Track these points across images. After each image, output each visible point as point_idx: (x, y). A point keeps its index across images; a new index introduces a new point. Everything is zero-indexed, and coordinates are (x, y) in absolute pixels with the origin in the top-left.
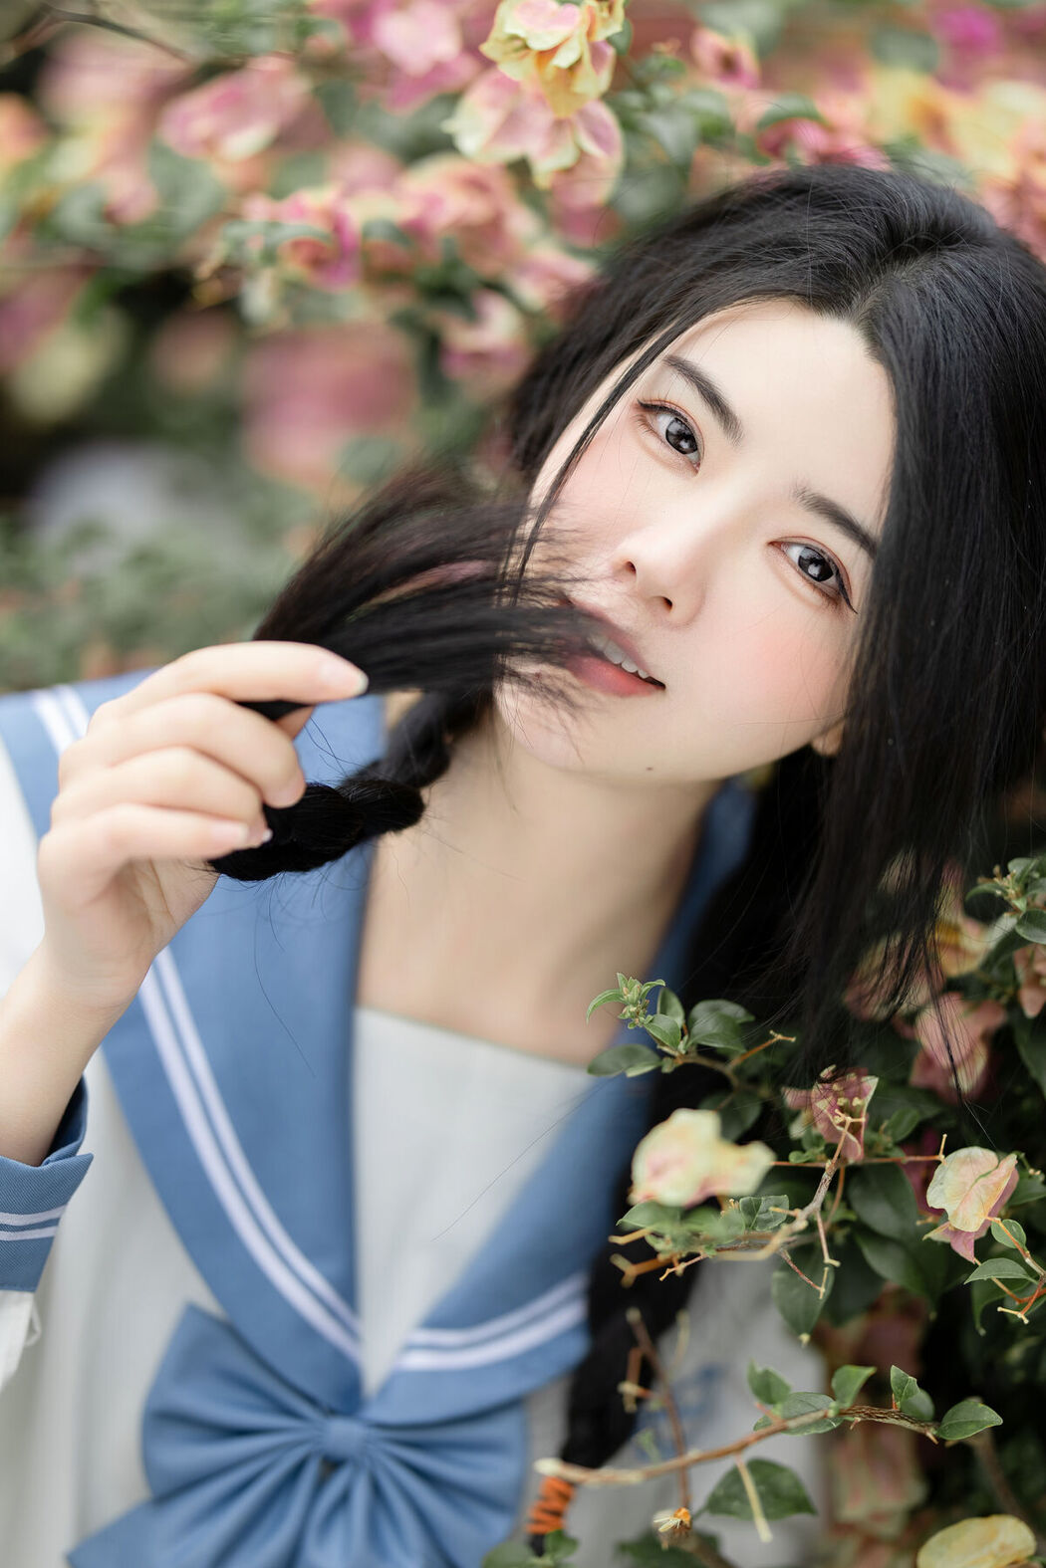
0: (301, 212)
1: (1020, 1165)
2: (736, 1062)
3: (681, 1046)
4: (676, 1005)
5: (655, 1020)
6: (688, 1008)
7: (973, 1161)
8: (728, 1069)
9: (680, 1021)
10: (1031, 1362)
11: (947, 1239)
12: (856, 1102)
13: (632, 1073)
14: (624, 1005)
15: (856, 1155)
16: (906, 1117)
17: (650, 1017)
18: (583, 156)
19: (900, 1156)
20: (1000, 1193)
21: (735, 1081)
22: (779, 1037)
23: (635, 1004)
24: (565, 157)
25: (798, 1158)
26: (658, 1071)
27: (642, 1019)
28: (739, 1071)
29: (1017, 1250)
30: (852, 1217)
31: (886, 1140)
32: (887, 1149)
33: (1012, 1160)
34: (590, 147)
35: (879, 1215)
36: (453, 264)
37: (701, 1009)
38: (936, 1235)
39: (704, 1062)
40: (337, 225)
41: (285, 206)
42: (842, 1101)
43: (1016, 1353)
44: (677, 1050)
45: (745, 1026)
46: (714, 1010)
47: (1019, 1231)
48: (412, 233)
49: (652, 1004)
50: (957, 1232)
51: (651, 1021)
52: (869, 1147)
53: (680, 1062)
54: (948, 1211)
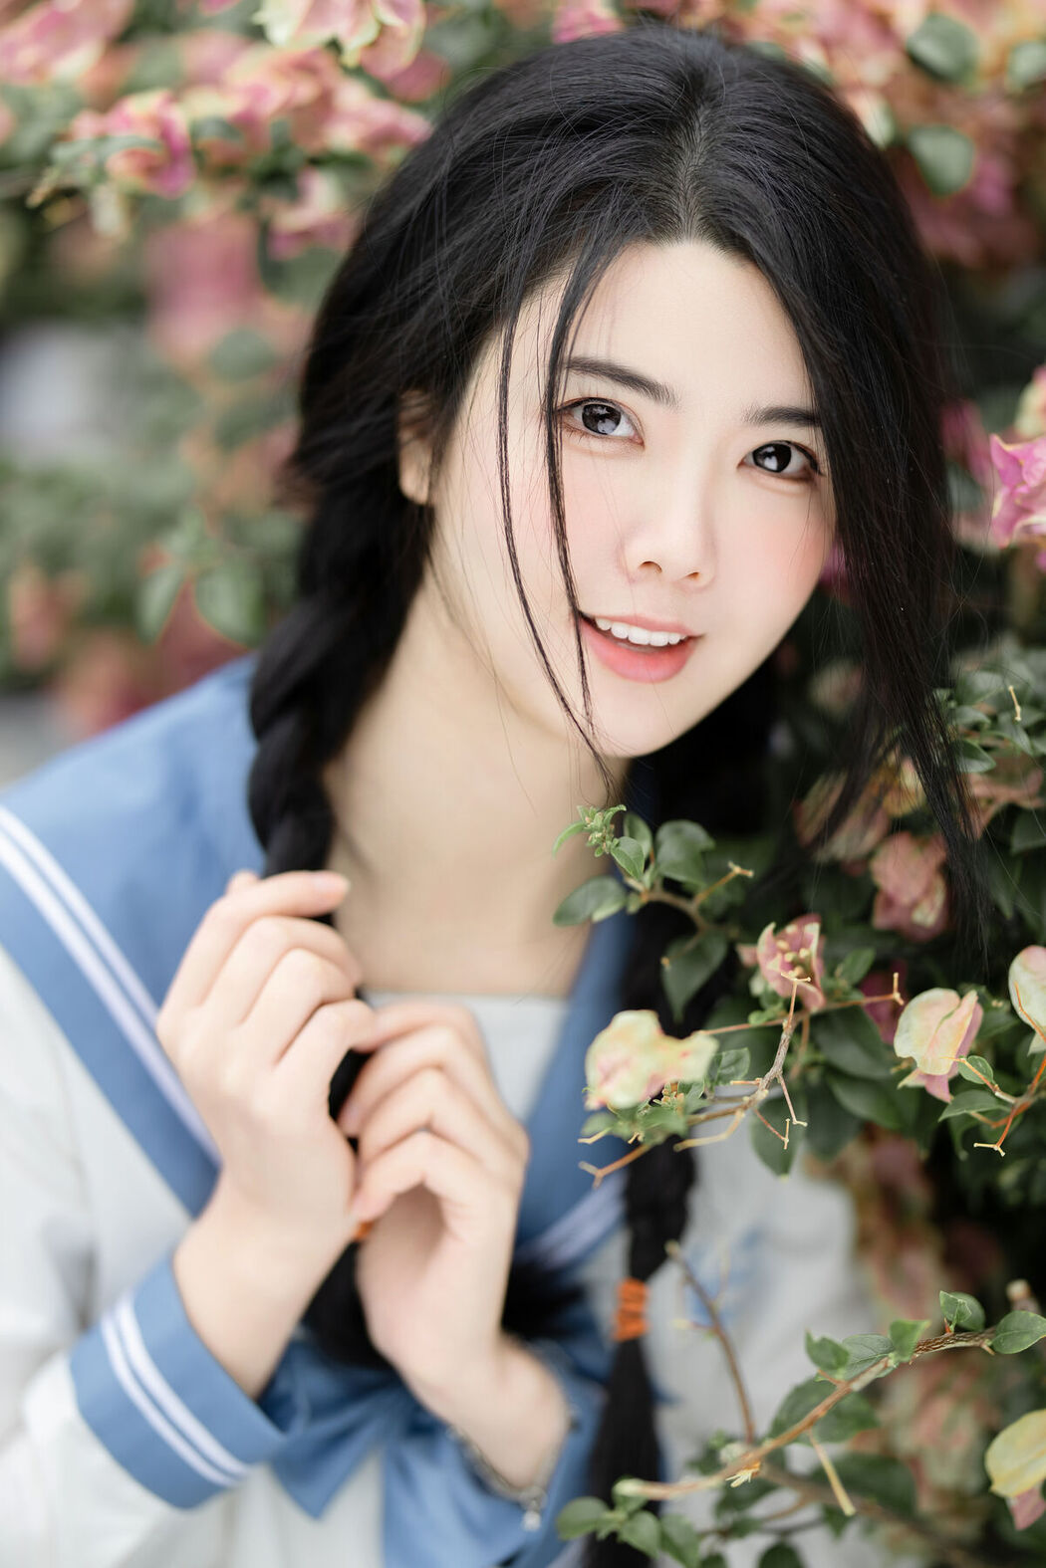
0: (128, 122)
1: (981, 1001)
2: (701, 898)
3: (647, 878)
4: (643, 829)
5: (621, 844)
6: (654, 831)
7: (935, 1003)
8: (691, 907)
9: (646, 846)
10: (1025, 1183)
11: (921, 1083)
12: (803, 953)
13: (600, 915)
14: (591, 831)
15: (817, 1003)
16: (860, 961)
17: (616, 841)
18: (383, 29)
19: (859, 999)
20: (964, 1032)
21: (700, 921)
22: (737, 870)
23: (601, 830)
24: (369, 33)
25: (758, 1019)
26: (623, 911)
27: (609, 843)
28: (703, 910)
29: (985, 1085)
30: (821, 1057)
31: (843, 983)
32: (846, 993)
33: (972, 997)
34: (391, 19)
35: (849, 1056)
36: (283, 147)
37: (666, 832)
38: (910, 1081)
39: (667, 898)
40: (165, 133)
41: (112, 121)
42: (789, 957)
43: (1009, 1177)
44: (640, 881)
45: (704, 854)
46: (678, 832)
47: (985, 1066)
48: (243, 125)
49: (618, 827)
50: (930, 1077)
51: (617, 845)
52: (829, 993)
53: (644, 899)
54: (917, 1060)
